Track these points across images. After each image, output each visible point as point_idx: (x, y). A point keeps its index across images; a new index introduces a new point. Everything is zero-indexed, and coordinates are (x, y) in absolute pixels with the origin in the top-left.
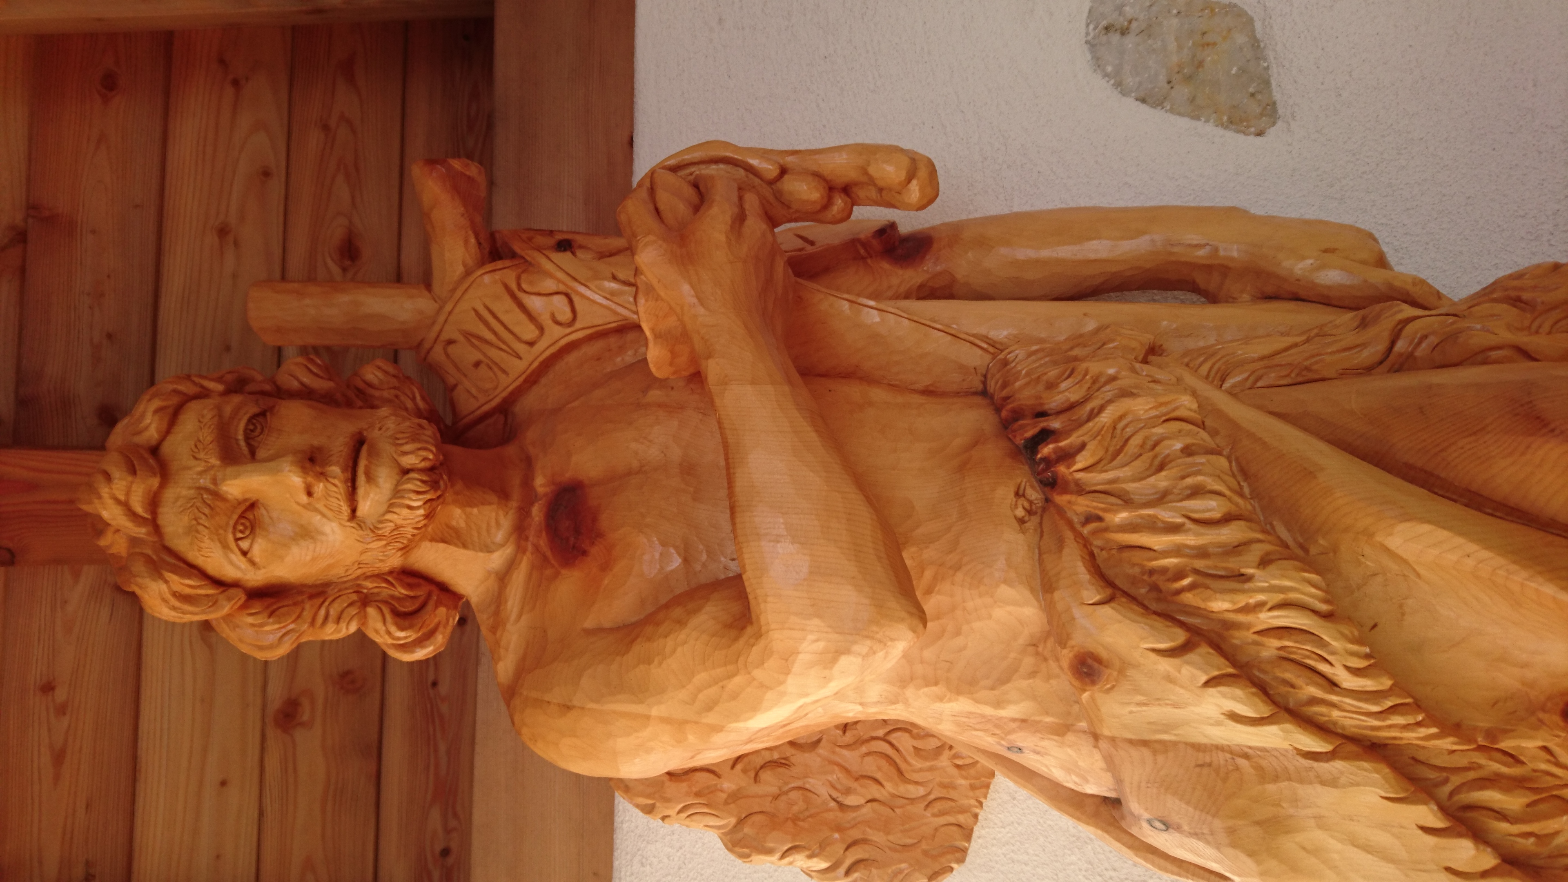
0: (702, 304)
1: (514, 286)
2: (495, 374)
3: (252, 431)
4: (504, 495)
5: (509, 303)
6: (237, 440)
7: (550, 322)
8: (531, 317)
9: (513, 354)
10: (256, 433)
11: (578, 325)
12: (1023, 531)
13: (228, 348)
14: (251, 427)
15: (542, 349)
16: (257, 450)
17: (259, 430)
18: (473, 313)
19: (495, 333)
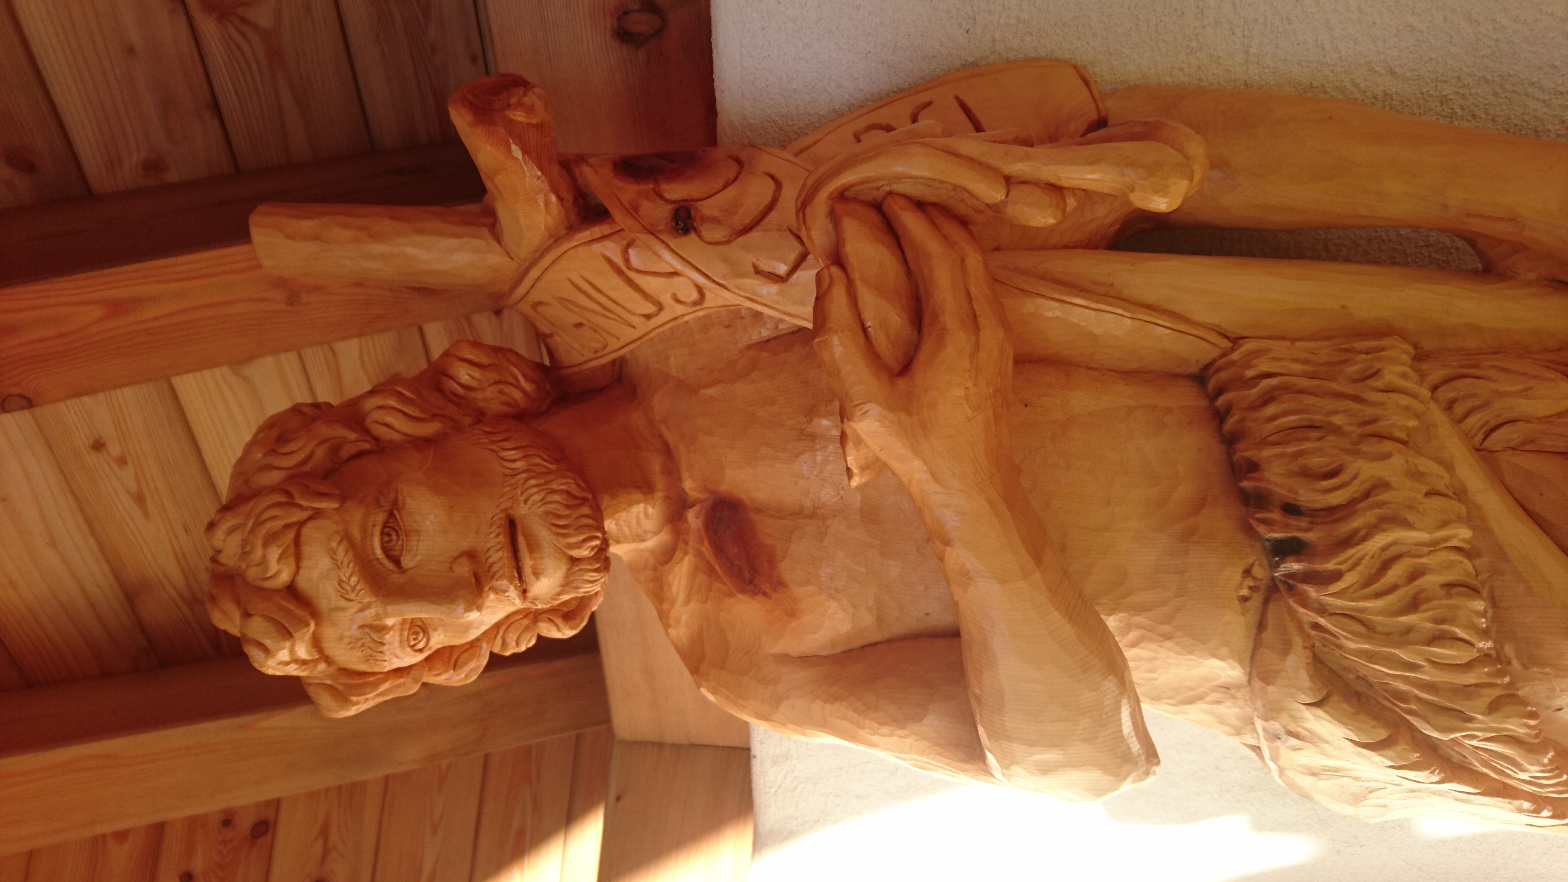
0: (937, 481)
1: (619, 261)
2: (602, 336)
3: (387, 542)
4: (646, 487)
5: (617, 281)
6: (378, 559)
7: (672, 301)
8: (646, 296)
9: (626, 323)
10: (394, 543)
11: (706, 305)
12: (1244, 612)
13: (131, 51)
14: (387, 539)
15: (660, 323)
16: (402, 559)
17: (394, 537)
18: (568, 283)
19: (600, 304)
